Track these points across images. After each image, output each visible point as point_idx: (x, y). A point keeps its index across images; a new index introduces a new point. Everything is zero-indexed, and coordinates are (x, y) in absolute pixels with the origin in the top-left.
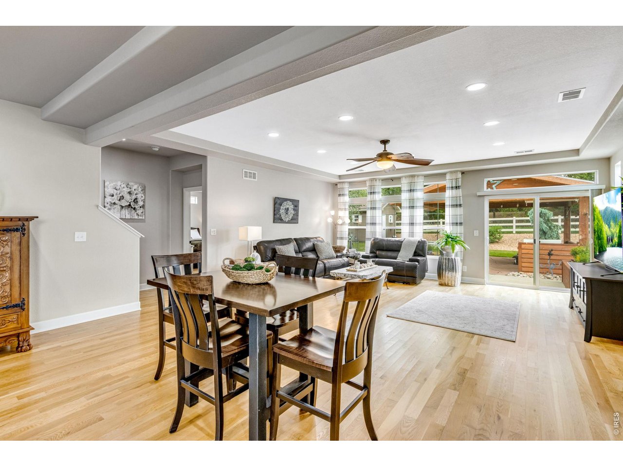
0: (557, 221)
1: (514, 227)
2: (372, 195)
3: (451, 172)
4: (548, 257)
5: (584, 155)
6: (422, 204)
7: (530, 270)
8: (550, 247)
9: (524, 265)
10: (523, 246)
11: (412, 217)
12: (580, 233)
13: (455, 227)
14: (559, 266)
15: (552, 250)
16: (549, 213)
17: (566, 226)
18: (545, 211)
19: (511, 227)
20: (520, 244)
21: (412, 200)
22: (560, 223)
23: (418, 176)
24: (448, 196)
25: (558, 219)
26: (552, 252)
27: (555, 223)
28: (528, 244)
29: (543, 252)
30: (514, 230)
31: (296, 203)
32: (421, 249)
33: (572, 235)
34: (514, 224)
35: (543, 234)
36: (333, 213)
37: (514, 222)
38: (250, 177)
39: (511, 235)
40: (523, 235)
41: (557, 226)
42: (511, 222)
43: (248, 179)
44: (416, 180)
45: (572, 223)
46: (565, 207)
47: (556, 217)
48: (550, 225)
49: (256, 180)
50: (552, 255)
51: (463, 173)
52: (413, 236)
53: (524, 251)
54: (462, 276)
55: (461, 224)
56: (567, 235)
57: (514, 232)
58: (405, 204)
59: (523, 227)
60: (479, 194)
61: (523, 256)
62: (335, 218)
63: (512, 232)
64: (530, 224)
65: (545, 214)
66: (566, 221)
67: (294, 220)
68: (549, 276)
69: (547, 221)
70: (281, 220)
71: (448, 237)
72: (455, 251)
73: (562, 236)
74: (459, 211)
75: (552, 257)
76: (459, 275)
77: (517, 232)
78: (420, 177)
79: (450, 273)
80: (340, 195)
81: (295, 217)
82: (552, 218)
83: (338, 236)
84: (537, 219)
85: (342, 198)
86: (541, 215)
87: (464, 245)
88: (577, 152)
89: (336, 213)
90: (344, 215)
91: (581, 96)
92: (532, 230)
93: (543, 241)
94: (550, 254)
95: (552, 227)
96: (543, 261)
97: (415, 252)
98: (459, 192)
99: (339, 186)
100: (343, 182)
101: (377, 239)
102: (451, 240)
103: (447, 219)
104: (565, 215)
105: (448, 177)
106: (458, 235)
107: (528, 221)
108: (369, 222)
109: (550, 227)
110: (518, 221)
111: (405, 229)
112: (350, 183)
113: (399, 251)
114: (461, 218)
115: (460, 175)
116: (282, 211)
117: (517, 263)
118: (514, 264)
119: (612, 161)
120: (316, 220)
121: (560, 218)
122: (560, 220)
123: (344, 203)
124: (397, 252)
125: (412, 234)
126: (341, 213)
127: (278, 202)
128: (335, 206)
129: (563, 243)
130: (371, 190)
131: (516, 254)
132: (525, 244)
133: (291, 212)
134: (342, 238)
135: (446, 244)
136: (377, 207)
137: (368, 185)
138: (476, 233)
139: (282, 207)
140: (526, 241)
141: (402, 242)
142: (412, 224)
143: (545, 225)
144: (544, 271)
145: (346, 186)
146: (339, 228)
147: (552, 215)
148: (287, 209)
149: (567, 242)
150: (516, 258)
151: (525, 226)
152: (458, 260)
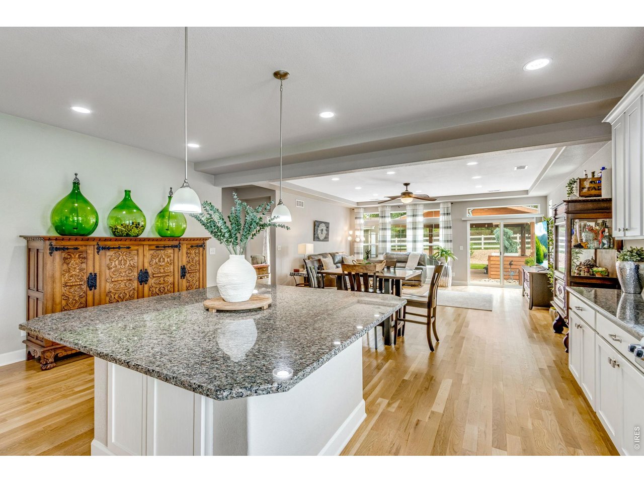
0: (516, 238)
1: (483, 244)
2: (383, 219)
3: (444, 203)
4: (509, 266)
5: (531, 194)
6: (422, 226)
7: (497, 277)
8: (511, 259)
9: (492, 273)
10: (492, 258)
11: (415, 236)
12: (531, 248)
13: (446, 243)
14: (517, 274)
15: (512, 261)
16: (510, 232)
17: (523, 243)
18: (507, 230)
19: (480, 244)
20: (490, 257)
21: (414, 223)
22: (518, 241)
23: (419, 204)
24: (441, 219)
25: (516, 237)
26: (512, 263)
27: (514, 240)
28: (496, 256)
29: (506, 263)
30: (483, 246)
31: (327, 225)
32: (423, 260)
33: (527, 250)
34: (483, 241)
35: (506, 249)
36: (351, 232)
37: (483, 239)
38: (300, 205)
39: (480, 250)
40: (489, 250)
41: (516, 242)
42: (480, 239)
43: (298, 206)
44: (418, 207)
45: (527, 240)
46: (522, 228)
47: (515, 235)
48: (510, 242)
49: (303, 207)
50: (512, 264)
51: (452, 203)
52: (416, 251)
53: (492, 262)
54: (452, 280)
55: (451, 241)
56: (523, 250)
57: (483, 248)
58: (409, 226)
59: (489, 243)
60: (463, 219)
61: (492, 266)
62: (354, 236)
63: (480, 248)
64: (495, 241)
65: (507, 233)
66: (523, 238)
67: (326, 239)
68: (510, 281)
69: (509, 238)
70: (319, 238)
71: (443, 251)
72: (448, 261)
73: (519, 251)
74: (450, 231)
75: (512, 267)
76: (450, 279)
77: (485, 248)
78: (421, 206)
79: (444, 277)
80: (356, 218)
81: (327, 236)
82: (512, 236)
83: (355, 252)
84: (502, 237)
85: (358, 220)
86: (505, 234)
87: (454, 256)
88: (527, 192)
89: (354, 233)
90: (360, 234)
91: (526, 168)
92: (499, 246)
93: (506, 254)
94: (510, 264)
95: (513, 244)
96: (506, 270)
97: (419, 263)
98: (449, 218)
99: (356, 211)
100: (359, 208)
101: (388, 253)
102: (444, 253)
103: (441, 238)
104: (522, 234)
105: (441, 206)
106: (449, 249)
107: (494, 239)
108: (381, 240)
109: (510, 244)
110: (485, 239)
111: (409, 246)
112: (365, 208)
113: (407, 262)
114: (450, 236)
115: (450, 205)
116: (319, 232)
117: (487, 273)
118: (485, 273)
119: (548, 199)
120: (339, 239)
121: (518, 236)
122: (518, 238)
123: (360, 225)
124: (404, 263)
125: (415, 249)
126: (357, 233)
127: (316, 224)
128: (352, 227)
129: (520, 255)
130: (382, 214)
131: (485, 266)
132: (493, 256)
133: (325, 232)
134: (358, 253)
135: (442, 256)
136: (387, 228)
137: (379, 210)
138: (461, 248)
139: (319, 229)
140: (493, 254)
141: (408, 255)
142: (415, 241)
143: (507, 242)
144: (507, 278)
145: (362, 211)
146: (356, 245)
147: (512, 234)
148: (322, 230)
149: (523, 255)
150: (486, 268)
151: (491, 243)
152: (450, 268)
